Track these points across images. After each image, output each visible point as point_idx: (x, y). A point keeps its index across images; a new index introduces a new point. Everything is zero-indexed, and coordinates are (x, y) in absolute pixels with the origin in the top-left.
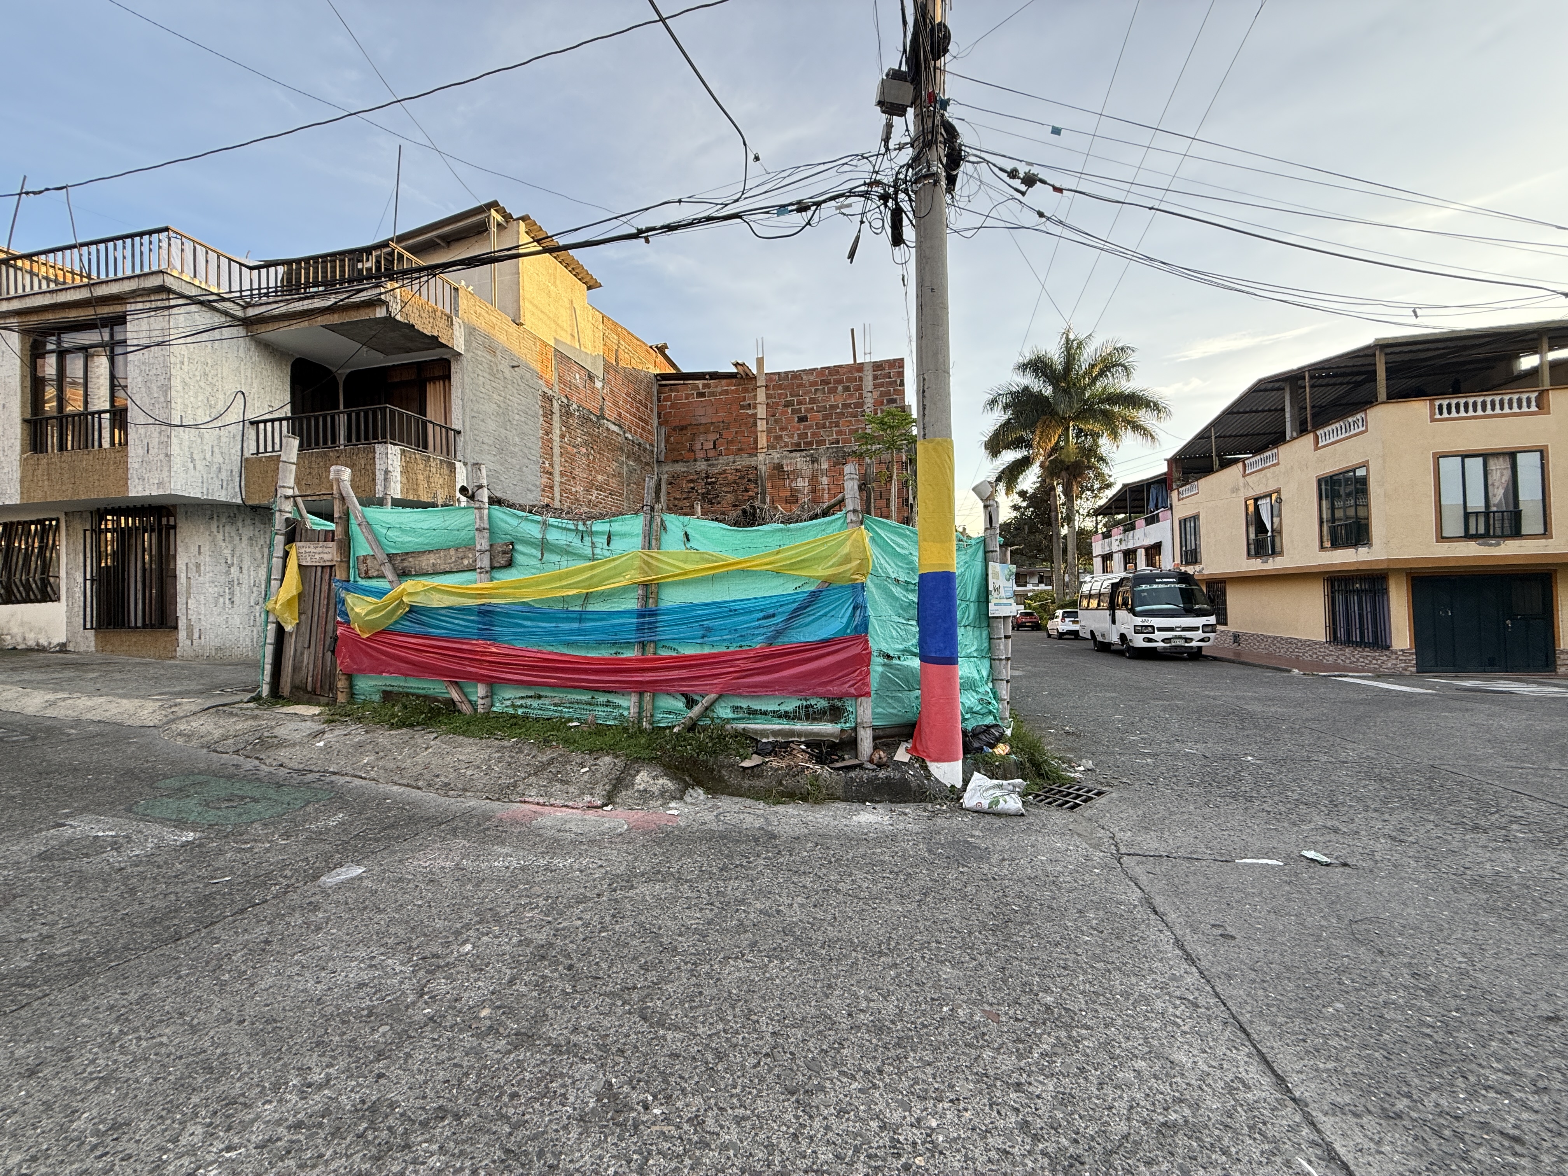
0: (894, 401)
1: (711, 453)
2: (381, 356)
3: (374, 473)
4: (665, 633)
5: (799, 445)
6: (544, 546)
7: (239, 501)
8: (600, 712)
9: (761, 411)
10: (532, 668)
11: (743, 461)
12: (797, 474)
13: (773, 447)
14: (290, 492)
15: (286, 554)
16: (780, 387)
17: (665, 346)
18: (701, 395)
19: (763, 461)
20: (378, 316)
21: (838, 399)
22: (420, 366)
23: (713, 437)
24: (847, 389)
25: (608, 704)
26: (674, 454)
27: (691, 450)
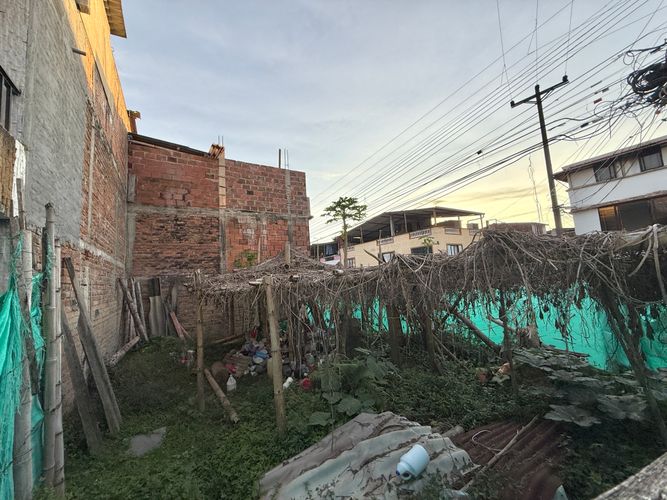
0: (301, 194)
5: (248, 208)
9: (222, 182)
11: (207, 213)
12: (248, 226)
16: (236, 170)
19: (223, 214)
21: (271, 186)
24: (276, 181)
26: (142, 197)
27: (161, 197)
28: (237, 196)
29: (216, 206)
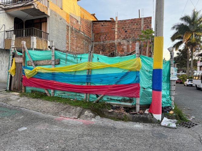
0: (148, 27)
1: (104, 40)
2: (32, 17)
3: (31, 43)
4: (92, 81)
5: (125, 38)
6: (66, 60)
7: (3, 48)
8: (78, 97)
9: (116, 30)
10: (63, 87)
11: (111, 42)
12: (124, 45)
13: (119, 38)
14: (13, 47)
15: (13, 60)
16: (121, 24)
17: (95, 14)
18: (102, 26)
20: (32, 8)
21: (135, 27)
22: (40, 19)
23: (105, 36)
24: (137, 24)
25: (79, 96)
26: (96, 40)
27: (100, 39)
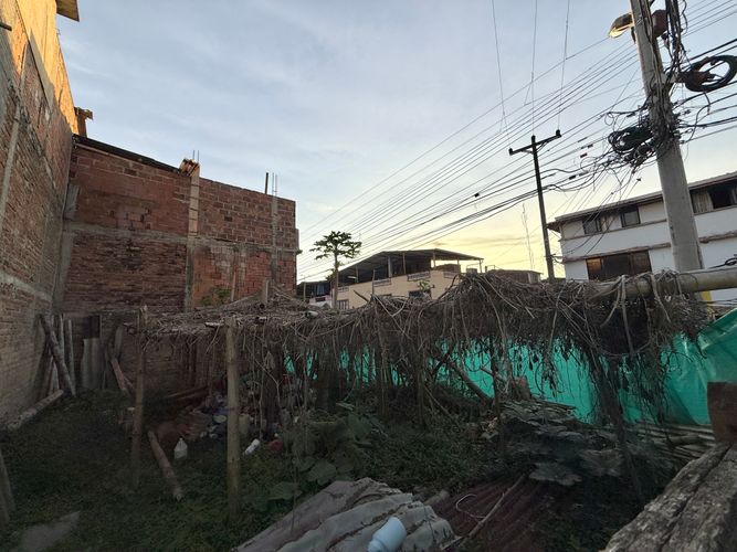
0: (289, 224)
5: (224, 236)
9: (194, 204)
11: (172, 239)
12: (222, 257)
13: (203, 234)
16: (212, 191)
19: (192, 242)
24: (261, 208)
26: (87, 215)
27: (113, 217)
28: (211, 222)
29: (185, 231)
